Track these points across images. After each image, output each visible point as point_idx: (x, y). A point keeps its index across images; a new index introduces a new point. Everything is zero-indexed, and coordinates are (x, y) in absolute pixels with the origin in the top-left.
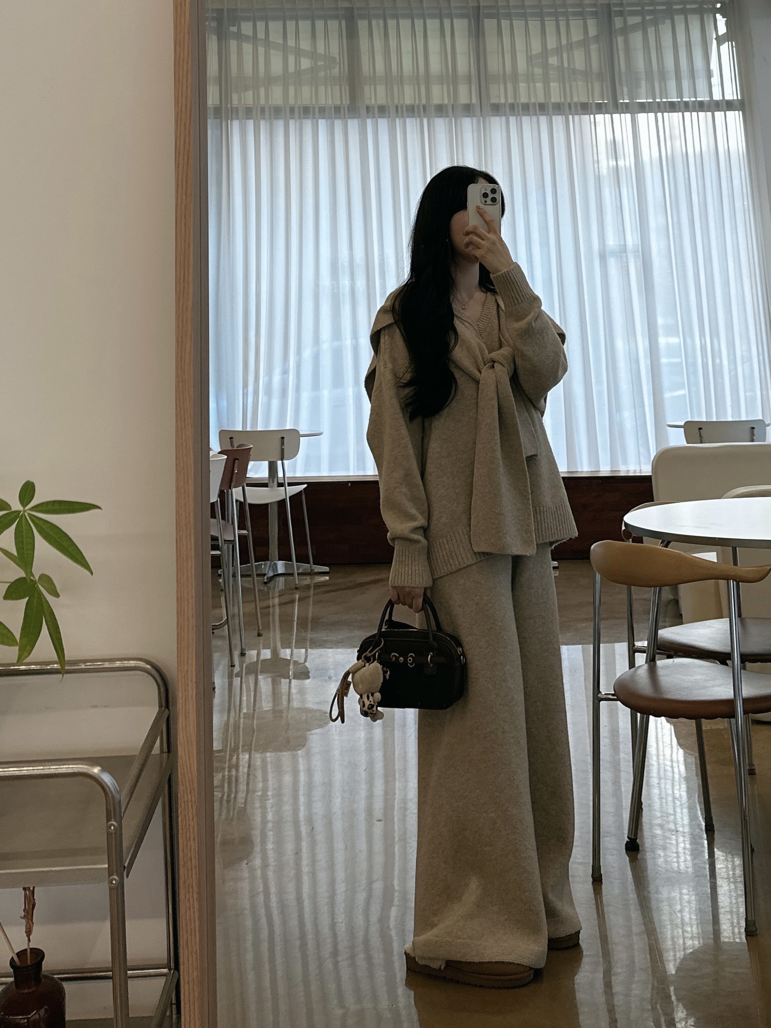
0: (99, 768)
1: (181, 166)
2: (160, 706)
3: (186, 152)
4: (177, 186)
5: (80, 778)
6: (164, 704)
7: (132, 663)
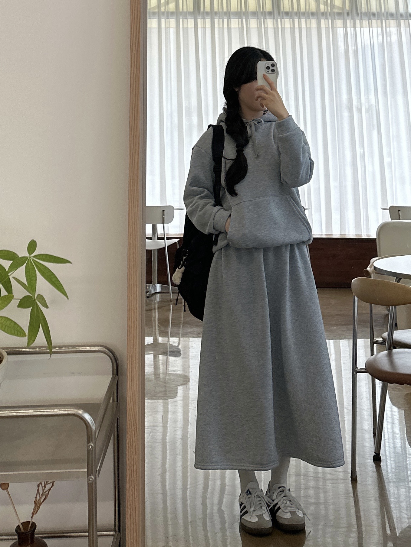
0: (82, 410)
1: (134, 51)
2: (113, 374)
3: (137, 43)
4: (132, 62)
5: (71, 417)
6: (115, 373)
7: (97, 348)
